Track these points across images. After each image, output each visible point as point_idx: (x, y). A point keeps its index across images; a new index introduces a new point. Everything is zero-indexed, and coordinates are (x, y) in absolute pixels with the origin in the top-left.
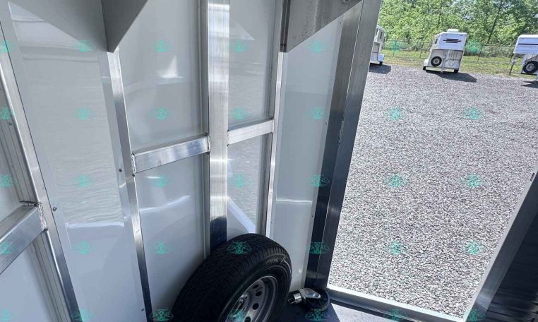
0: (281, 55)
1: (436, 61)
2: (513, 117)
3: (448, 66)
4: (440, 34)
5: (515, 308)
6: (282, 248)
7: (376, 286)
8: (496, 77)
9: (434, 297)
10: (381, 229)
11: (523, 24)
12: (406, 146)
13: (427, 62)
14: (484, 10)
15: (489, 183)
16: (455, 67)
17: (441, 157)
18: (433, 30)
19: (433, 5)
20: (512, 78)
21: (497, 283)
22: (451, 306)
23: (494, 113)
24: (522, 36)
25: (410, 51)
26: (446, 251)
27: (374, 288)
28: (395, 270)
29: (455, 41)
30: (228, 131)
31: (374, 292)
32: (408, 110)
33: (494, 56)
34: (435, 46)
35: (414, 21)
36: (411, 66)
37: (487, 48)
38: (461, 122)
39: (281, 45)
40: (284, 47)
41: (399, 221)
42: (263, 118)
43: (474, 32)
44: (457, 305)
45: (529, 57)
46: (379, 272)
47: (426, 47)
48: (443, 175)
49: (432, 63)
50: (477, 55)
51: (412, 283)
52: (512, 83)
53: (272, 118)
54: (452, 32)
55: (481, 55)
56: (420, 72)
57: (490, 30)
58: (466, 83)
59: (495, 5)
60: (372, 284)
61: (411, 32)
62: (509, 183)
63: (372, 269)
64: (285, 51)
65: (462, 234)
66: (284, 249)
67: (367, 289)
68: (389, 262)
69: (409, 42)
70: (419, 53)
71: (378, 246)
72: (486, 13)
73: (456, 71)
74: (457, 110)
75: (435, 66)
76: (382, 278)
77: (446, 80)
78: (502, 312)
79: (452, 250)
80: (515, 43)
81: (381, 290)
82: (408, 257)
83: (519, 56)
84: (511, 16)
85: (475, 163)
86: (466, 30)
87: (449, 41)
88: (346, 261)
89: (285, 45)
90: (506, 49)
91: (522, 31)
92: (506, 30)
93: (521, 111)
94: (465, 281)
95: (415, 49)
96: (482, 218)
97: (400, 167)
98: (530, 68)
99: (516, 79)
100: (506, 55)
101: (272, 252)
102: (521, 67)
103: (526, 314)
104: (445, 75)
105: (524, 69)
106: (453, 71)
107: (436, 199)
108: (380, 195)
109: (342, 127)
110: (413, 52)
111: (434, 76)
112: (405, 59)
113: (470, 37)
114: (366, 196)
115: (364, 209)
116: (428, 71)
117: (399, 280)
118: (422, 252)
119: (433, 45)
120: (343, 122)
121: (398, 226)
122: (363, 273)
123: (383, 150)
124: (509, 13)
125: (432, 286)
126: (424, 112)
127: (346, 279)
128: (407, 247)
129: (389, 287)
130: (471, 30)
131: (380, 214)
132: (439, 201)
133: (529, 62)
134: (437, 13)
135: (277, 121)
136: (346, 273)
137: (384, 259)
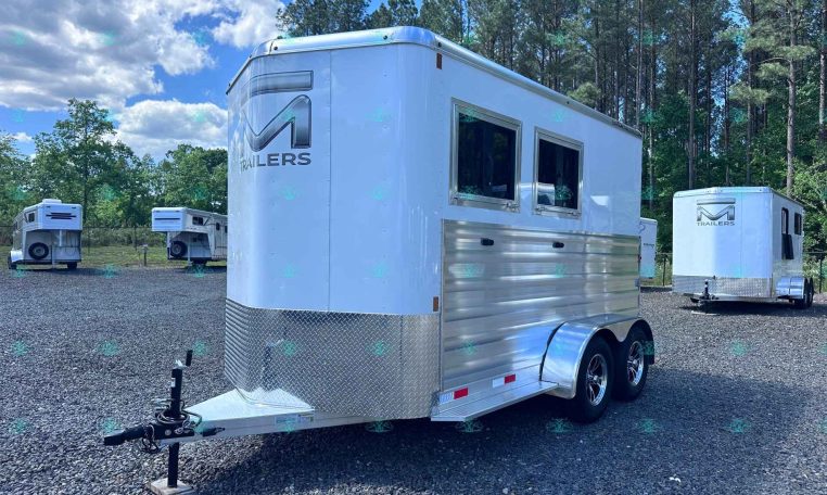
1: (38, 251)
3: (63, 254)
4: (36, 208)
11: (126, 198)
13: (21, 253)
16: (76, 257)
29: (67, 216)
34: (30, 226)
45: (173, 235)
49: (32, 256)
73: (74, 265)
75: (39, 259)
87: (56, 216)
92: (105, 206)
98: (178, 251)
105: (171, 253)
124: (102, 182)
133: (176, 243)
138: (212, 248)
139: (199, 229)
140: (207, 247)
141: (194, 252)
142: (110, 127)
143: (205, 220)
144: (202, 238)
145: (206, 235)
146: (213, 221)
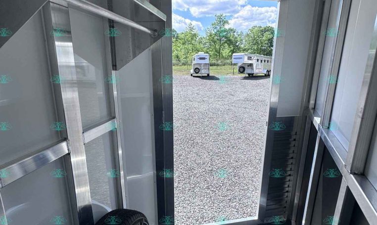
0: (114, 72)
1: (197, 70)
2: (242, 96)
3: (204, 72)
4: (195, 56)
5: (277, 199)
6: (140, 213)
7: (202, 218)
8: (228, 76)
9: (236, 210)
10: (195, 178)
11: (232, 48)
12: (195, 122)
13: (192, 71)
14: (213, 42)
15: (242, 134)
16: (207, 73)
17: (215, 124)
18: (191, 53)
19: (187, 40)
20: (235, 76)
21: (267, 187)
22: (246, 212)
23: (233, 95)
24: (234, 54)
25: (181, 66)
26: (233, 180)
27: (202, 220)
28: (211, 203)
29: (204, 59)
30: (83, 133)
31: (203, 223)
32: (189, 100)
33: (224, 65)
34: (194, 62)
35: (179, 49)
36: (183, 74)
37: (220, 61)
38: (219, 103)
39: (113, 66)
40: (115, 67)
41: (204, 170)
42: (107, 119)
43: (211, 53)
44: (249, 210)
45: (240, 64)
46: (202, 207)
47: (189, 62)
48: (219, 135)
49: (195, 72)
50: (216, 65)
51: (222, 207)
52: (236, 78)
53: (114, 118)
54: (201, 54)
55: (218, 65)
56: (190, 77)
57: (218, 52)
58: (215, 81)
59: (217, 39)
60: (200, 217)
61: (179, 55)
62: (251, 131)
63: (197, 207)
64: (116, 70)
65: (238, 166)
66: (142, 214)
67: (198, 222)
68: (206, 199)
69: (179, 61)
70: (186, 66)
71: (197, 190)
72: (214, 43)
73: (208, 75)
74: (215, 96)
75: (197, 73)
76: (204, 211)
77: (205, 81)
78: (272, 204)
79: (236, 178)
80: (231, 58)
81: (207, 219)
82: (215, 191)
83: (235, 64)
84: (226, 44)
85: (232, 124)
86: (207, 53)
87: (201, 59)
88: (180, 208)
89: (116, 66)
90: (228, 61)
91: (233, 52)
92: (226, 51)
93: (245, 92)
94: (248, 194)
95: (184, 64)
96: (245, 155)
97: (195, 136)
98: (242, 70)
99: (237, 76)
100: (229, 64)
101: (135, 218)
102: (238, 70)
103: (282, 200)
104: (203, 77)
105: (239, 71)
106: (206, 75)
107: (219, 150)
108: (188, 156)
109: (164, 115)
110: (183, 66)
111: (198, 79)
112: (180, 71)
113: (210, 56)
114: (180, 160)
115: (181, 169)
116: (194, 76)
117: (215, 208)
118: (222, 185)
119: (193, 61)
120: (163, 112)
121: (204, 173)
122: (192, 212)
123: (182, 127)
124: (225, 43)
125: (233, 204)
126: (199, 100)
127: (183, 221)
128: (213, 185)
129: (210, 215)
130: (210, 52)
131: (191, 169)
132: (221, 151)
133: (240, 67)
134: (190, 44)
135: (118, 119)
136: (182, 217)
137: (202, 198)
138: (255, 69)
139: (250, 62)
140: (252, 69)
141: (248, 71)
142: (227, 22)
143: (252, 58)
144: (251, 65)
145: (253, 64)
146: (256, 58)
